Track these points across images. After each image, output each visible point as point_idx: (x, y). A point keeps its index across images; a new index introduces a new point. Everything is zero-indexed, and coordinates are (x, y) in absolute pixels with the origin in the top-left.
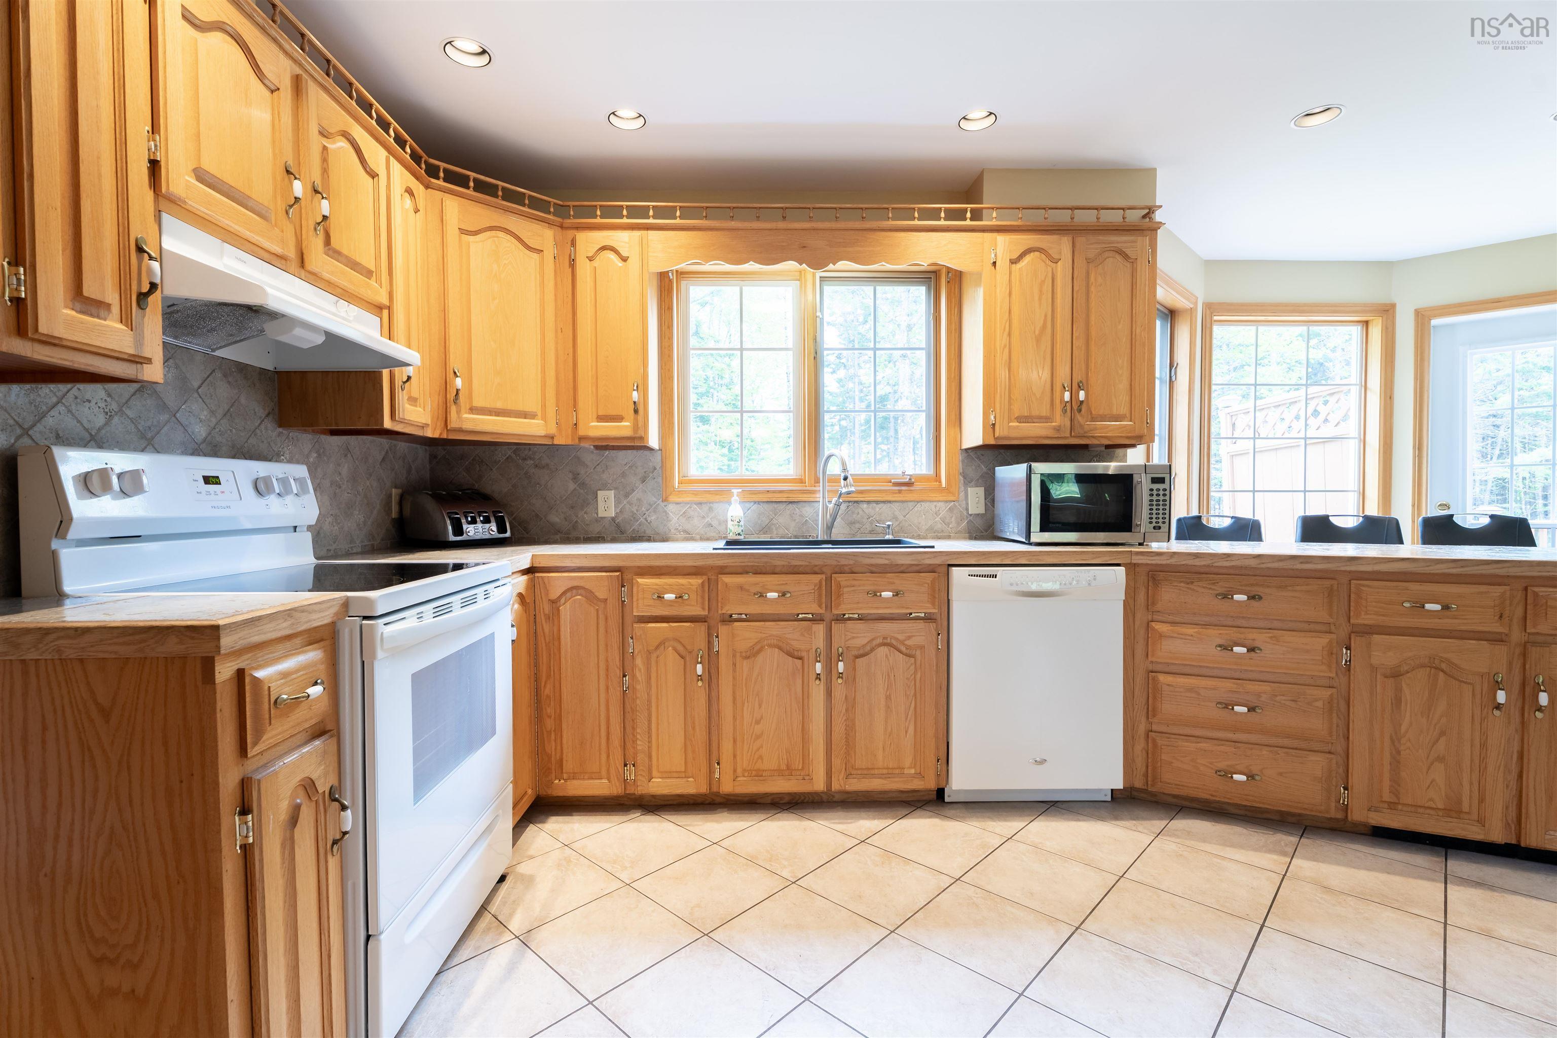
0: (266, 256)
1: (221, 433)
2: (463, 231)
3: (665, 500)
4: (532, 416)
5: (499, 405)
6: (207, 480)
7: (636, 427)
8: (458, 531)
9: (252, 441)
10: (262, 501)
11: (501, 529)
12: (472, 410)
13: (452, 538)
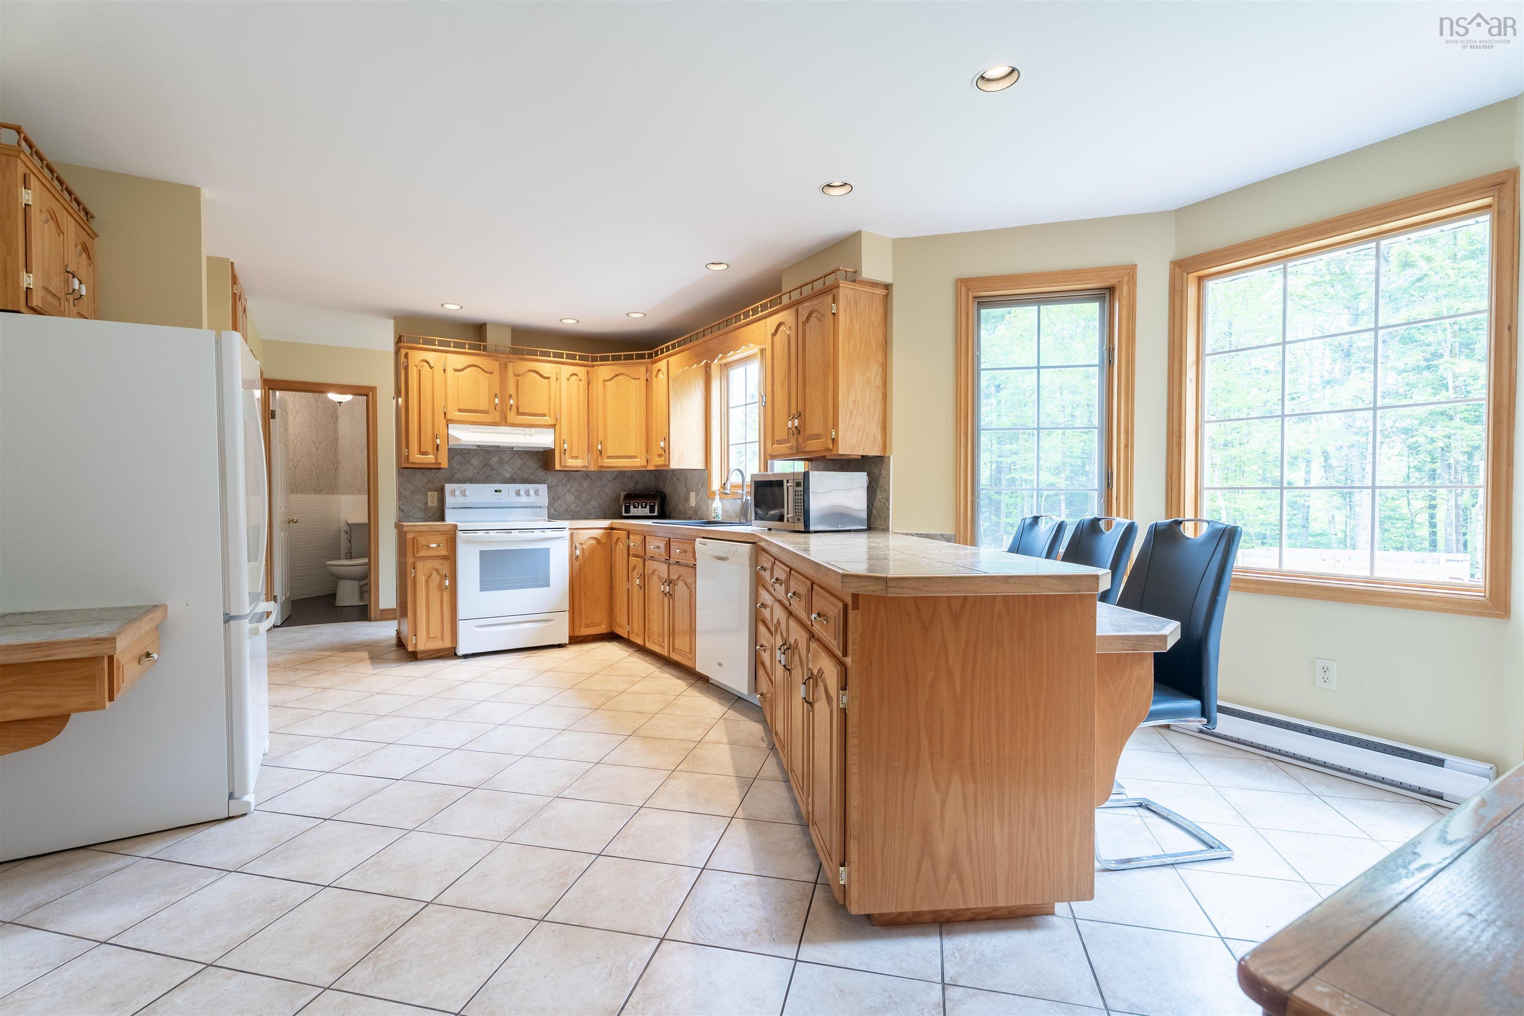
0: (489, 424)
1: (517, 475)
2: (605, 381)
3: (708, 498)
4: (635, 457)
5: (619, 454)
6: (496, 491)
7: (665, 460)
8: (628, 511)
9: (532, 477)
10: (518, 498)
11: (652, 511)
12: (609, 457)
13: (624, 514)
